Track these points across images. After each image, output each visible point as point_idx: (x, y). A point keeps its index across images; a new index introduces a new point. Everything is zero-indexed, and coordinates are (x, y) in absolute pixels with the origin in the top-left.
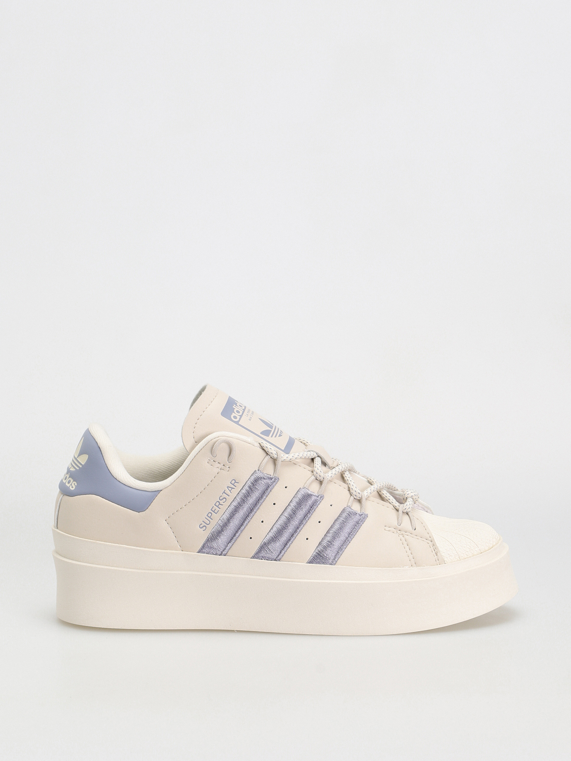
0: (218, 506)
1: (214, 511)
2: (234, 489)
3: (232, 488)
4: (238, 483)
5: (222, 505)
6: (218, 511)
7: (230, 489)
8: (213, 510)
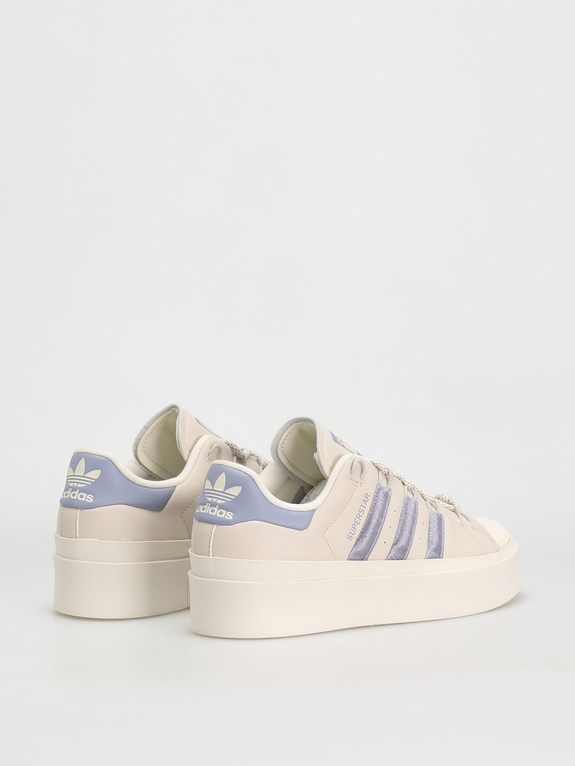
0: (359, 518)
1: (356, 523)
2: (368, 501)
3: (367, 501)
4: (369, 496)
5: (362, 516)
6: (360, 522)
7: (365, 502)
8: (356, 521)
